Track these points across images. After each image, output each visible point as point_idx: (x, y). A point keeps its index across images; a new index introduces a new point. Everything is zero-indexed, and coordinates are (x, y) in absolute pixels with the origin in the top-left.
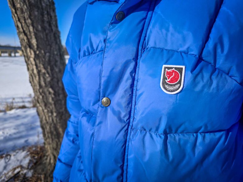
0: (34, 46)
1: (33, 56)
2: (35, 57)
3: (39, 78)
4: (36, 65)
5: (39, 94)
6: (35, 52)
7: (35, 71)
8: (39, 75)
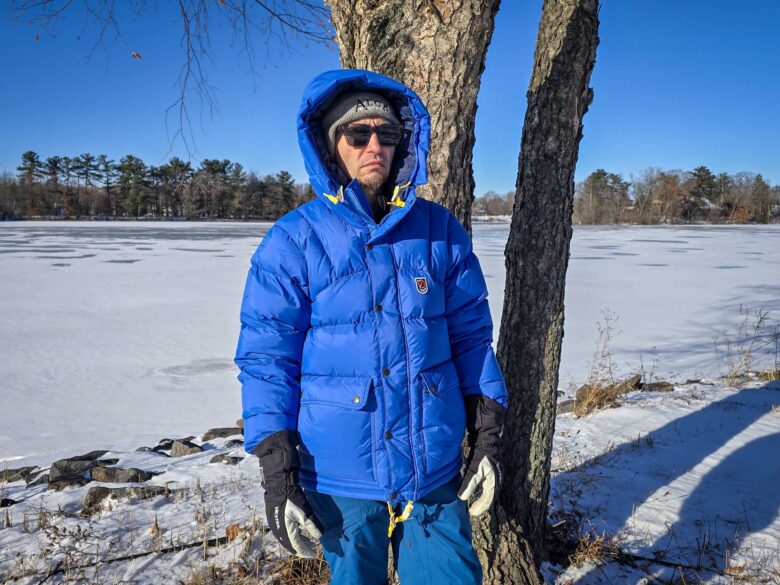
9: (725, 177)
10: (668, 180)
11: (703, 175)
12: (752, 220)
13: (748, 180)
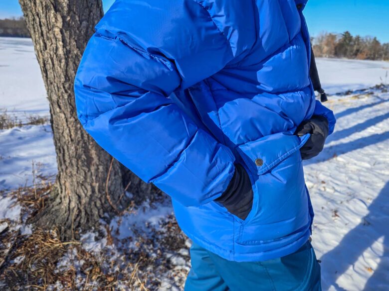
0: (63, 8)
1: (60, 24)
2: (63, 26)
3: (67, 64)
4: (64, 41)
5: (63, 90)
6: (63, 18)
7: (61, 52)
8: (66, 59)
9: (358, 38)
10: (333, 37)
11: (347, 36)
12: (368, 58)
13: (370, 39)
